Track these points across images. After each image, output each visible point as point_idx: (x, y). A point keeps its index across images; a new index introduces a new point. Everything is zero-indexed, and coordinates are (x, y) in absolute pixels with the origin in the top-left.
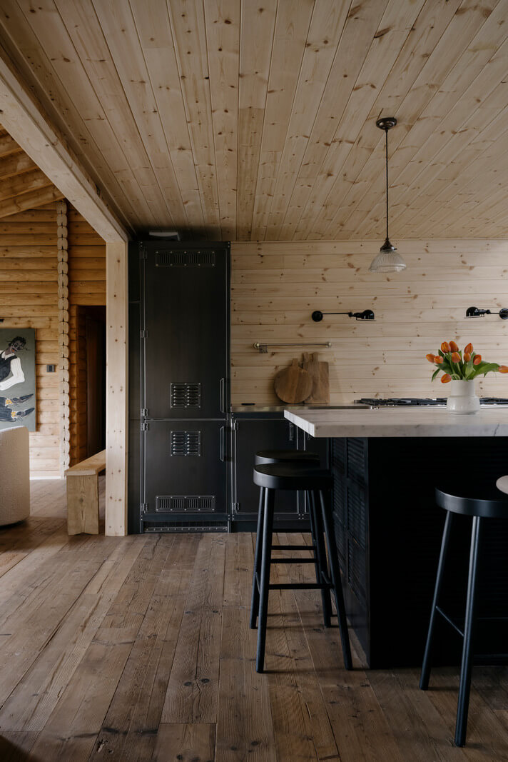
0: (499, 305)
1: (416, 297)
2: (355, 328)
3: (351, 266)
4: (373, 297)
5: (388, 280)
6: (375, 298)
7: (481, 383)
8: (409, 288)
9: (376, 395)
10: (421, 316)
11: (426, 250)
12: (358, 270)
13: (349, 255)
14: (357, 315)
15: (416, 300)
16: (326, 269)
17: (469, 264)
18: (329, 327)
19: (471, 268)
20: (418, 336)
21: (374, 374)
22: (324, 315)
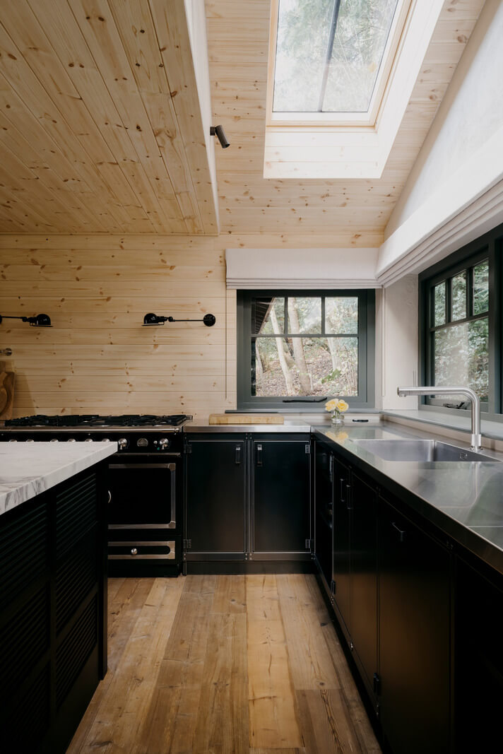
0: (203, 310)
1: (108, 299)
2: (39, 334)
3: (35, 262)
4: (61, 298)
5: (78, 280)
6: (63, 300)
7: (182, 397)
8: (101, 289)
9: (63, 411)
10: (114, 321)
11: (121, 247)
12: (43, 267)
13: (32, 250)
14: (32, 320)
15: (110, 302)
16: (6, 266)
17: (169, 264)
18: (9, 332)
19: (172, 268)
20: (111, 344)
21: (60, 386)
22: (3, 319)
